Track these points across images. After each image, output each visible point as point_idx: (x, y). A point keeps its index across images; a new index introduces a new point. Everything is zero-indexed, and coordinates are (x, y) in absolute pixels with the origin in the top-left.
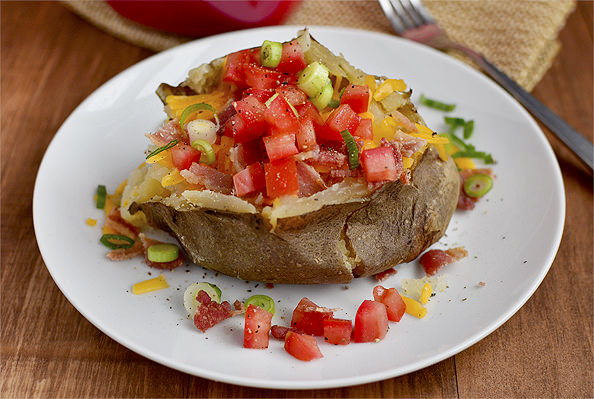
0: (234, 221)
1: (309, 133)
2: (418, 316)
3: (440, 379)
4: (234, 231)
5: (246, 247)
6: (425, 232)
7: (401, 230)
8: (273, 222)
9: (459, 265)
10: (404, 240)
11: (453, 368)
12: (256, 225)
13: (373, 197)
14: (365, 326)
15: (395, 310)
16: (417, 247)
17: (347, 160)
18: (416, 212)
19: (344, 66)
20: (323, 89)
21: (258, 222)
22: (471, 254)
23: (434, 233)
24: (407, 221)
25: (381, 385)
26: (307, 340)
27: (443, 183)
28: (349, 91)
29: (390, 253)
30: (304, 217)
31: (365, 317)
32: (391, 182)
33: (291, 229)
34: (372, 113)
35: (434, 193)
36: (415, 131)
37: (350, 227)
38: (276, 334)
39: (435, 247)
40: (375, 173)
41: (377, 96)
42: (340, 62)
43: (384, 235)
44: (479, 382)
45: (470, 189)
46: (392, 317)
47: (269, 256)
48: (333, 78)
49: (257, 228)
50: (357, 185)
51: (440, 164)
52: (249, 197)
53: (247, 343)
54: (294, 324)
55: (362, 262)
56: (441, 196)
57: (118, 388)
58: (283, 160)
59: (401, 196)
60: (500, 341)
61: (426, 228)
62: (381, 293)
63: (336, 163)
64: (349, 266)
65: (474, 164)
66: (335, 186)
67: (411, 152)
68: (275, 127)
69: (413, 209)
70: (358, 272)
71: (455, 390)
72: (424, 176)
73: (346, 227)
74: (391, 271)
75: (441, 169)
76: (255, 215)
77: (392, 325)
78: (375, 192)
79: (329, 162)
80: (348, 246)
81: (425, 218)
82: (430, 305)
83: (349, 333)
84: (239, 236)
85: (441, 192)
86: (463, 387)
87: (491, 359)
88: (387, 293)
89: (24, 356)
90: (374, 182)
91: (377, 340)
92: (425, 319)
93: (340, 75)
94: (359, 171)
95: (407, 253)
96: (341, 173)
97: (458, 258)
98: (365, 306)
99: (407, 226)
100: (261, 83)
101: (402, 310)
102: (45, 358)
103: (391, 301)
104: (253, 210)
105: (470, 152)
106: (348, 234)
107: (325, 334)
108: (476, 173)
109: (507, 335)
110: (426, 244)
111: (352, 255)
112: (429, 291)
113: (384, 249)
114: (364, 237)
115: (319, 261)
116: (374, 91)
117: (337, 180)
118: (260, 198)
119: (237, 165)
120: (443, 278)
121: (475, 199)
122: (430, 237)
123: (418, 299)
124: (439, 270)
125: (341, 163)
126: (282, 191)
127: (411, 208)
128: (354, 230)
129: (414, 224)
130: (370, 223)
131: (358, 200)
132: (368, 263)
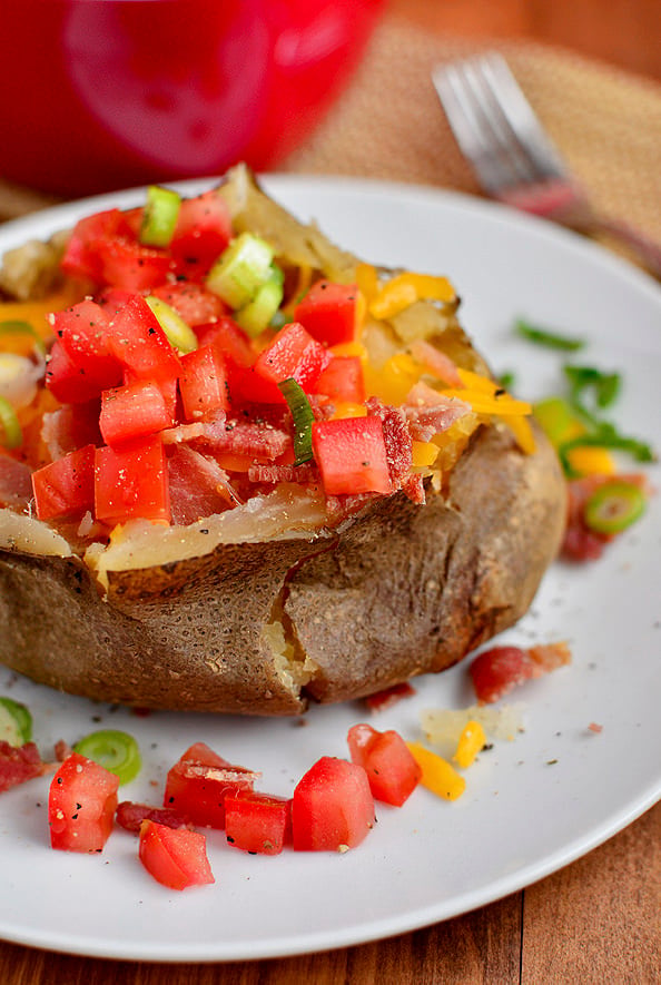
0: (35, 572)
2: (445, 795)
3: (484, 939)
4: (42, 592)
5: (68, 628)
6: (472, 608)
7: (417, 602)
8: (102, 579)
9: (556, 683)
10: (420, 626)
11: (517, 914)
12: (76, 582)
13: (339, 531)
14: (316, 815)
15: (391, 780)
16: (455, 642)
17: (290, 445)
18: (454, 565)
19: (318, 245)
21: (76, 575)
22: (579, 654)
23: (497, 611)
24: (432, 585)
26: (182, 839)
27: (523, 502)
28: (316, 297)
29: (388, 655)
30: (170, 569)
31: (317, 796)
32: (382, 497)
33: (145, 596)
34: (366, 346)
35: (499, 523)
36: (458, 385)
37: (294, 594)
39: (506, 639)
40: (337, 476)
41: (380, 309)
42: (310, 236)
43: (377, 613)
44: (572, 951)
45: (597, 517)
46: (384, 794)
47: (110, 652)
49: (78, 590)
50: (307, 501)
51: (514, 459)
54: (170, 799)
55: (319, 672)
56: (514, 531)
59: (420, 528)
60: (630, 856)
61: (476, 599)
62: (364, 738)
63: (264, 453)
64: (288, 680)
65: (612, 463)
66: (255, 503)
67: (432, 430)
69: (448, 558)
70: (315, 693)
71: (516, 964)
72: (477, 482)
73: (286, 593)
74: (403, 690)
75: (520, 472)
76: (69, 562)
77: (386, 816)
78: (344, 518)
79: (249, 450)
80: (289, 635)
81: (476, 578)
82: (477, 773)
83: (277, 829)
84: (52, 605)
85: (515, 521)
86: (533, 960)
87: (606, 898)
88: (378, 741)
90: (342, 497)
91: (343, 848)
92: (460, 803)
93: (307, 262)
94: (305, 472)
95: (430, 654)
96: (269, 474)
97: (549, 668)
98: (322, 771)
99: (431, 596)
100: (129, 276)
101: (413, 778)
103: (386, 760)
104: (64, 549)
105: (607, 439)
106: (288, 608)
107: (230, 829)
108: (614, 482)
109: (648, 842)
110: (477, 636)
111: (299, 656)
112: (475, 738)
113: (375, 646)
114: (329, 616)
115: (218, 667)
117: (267, 488)
118: (87, 525)
119: (54, 450)
120: (512, 710)
121: (604, 538)
122: (488, 621)
123: (452, 758)
124: (505, 692)
125: (274, 453)
127: (442, 555)
128: (304, 601)
129: (448, 591)
130: (347, 584)
131: (301, 536)
132: (333, 674)
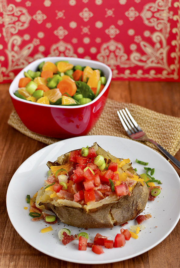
0: (74, 209)
1: (98, 180)
2: (135, 238)
3: (143, 259)
4: (74, 212)
5: (78, 217)
6: (137, 210)
7: (129, 210)
8: (87, 210)
9: (149, 220)
10: (130, 213)
11: (147, 255)
12: (82, 211)
13: (119, 201)
14: (118, 242)
15: (127, 237)
16: (134, 215)
17: (111, 188)
18: (134, 204)
19: (109, 155)
20: (102, 164)
21: (82, 210)
22: (153, 216)
23: (140, 210)
24: (131, 207)
25: (123, 262)
26: (99, 247)
27: (143, 194)
28: (111, 165)
29: (126, 218)
30: (97, 208)
31: (118, 239)
32: (125, 196)
33: (93, 212)
34: (119, 172)
35: (140, 197)
36: (133, 177)
37: (112, 210)
38: (89, 245)
39: (141, 214)
40: (119, 194)
41: (120, 166)
43: (123, 212)
44: (156, 260)
45: (152, 194)
46: (127, 239)
47: (86, 220)
48: (105, 160)
49: (82, 212)
50: (114, 197)
51: (141, 187)
52: (79, 202)
53: (80, 248)
54: (95, 242)
55: (116, 221)
56: (142, 198)
57: (37, 264)
58: (90, 190)
59: (129, 199)
60: (163, 246)
61: (137, 209)
62: (123, 231)
63: (107, 190)
64: (112, 223)
65: (155, 184)
66: (107, 197)
67: (131, 185)
68: (87, 179)
69: (133, 203)
70: (115, 224)
71: (148, 262)
72: (137, 191)
73: (111, 210)
74: (126, 223)
75: (142, 189)
76: (81, 208)
77: (127, 242)
78: (120, 199)
79: (105, 189)
80: (112, 216)
81: (137, 206)
82: (139, 234)
83: (112, 245)
84: (76, 214)
85: (142, 197)
86: (150, 261)
87: (160, 252)
88: (125, 231)
89: (5, 254)
90: (119, 196)
91: (122, 247)
92: (138, 239)
93: (108, 158)
94: (114, 192)
95: (131, 217)
96: (109, 193)
97: (148, 218)
98: (118, 236)
99: (131, 209)
100: (82, 162)
101: (130, 236)
102: (12, 255)
103: (126, 233)
104: (80, 206)
105: (153, 180)
106: (111, 212)
107: (105, 245)
108: (155, 188)
109: (165, 243)
110: (137, 214)
111: (113, 219)
112: (139, 230)
113: (124, 217)
114: (117, 213)
115: (102, 222)
116: (119, 164)
117: (108, 195)
118: (83, 202)
119: (75, 191)
120: (144, 225)
121: (154, 197)
122: (139, 211)
123: (135, 232)
124: (142, 223)
125: (109, 190)
126: (89, 200)
127: (132, 202)
128: (114, 211)
129: (133, 208)
130: (119, 208)
131: (114, 202)
132: (118, 221)
